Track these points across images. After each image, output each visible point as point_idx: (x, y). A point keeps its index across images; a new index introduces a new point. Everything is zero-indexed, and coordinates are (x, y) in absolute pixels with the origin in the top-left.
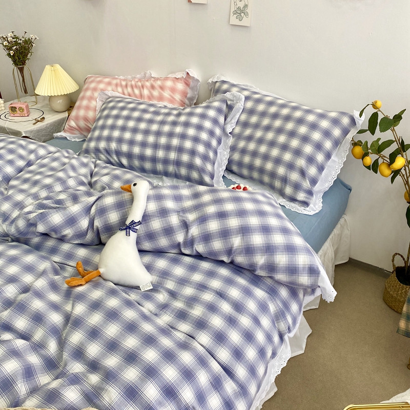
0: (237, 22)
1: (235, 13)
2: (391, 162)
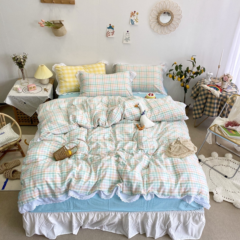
0: (126, 42)
1: (125, 39)
2: (181, 76)
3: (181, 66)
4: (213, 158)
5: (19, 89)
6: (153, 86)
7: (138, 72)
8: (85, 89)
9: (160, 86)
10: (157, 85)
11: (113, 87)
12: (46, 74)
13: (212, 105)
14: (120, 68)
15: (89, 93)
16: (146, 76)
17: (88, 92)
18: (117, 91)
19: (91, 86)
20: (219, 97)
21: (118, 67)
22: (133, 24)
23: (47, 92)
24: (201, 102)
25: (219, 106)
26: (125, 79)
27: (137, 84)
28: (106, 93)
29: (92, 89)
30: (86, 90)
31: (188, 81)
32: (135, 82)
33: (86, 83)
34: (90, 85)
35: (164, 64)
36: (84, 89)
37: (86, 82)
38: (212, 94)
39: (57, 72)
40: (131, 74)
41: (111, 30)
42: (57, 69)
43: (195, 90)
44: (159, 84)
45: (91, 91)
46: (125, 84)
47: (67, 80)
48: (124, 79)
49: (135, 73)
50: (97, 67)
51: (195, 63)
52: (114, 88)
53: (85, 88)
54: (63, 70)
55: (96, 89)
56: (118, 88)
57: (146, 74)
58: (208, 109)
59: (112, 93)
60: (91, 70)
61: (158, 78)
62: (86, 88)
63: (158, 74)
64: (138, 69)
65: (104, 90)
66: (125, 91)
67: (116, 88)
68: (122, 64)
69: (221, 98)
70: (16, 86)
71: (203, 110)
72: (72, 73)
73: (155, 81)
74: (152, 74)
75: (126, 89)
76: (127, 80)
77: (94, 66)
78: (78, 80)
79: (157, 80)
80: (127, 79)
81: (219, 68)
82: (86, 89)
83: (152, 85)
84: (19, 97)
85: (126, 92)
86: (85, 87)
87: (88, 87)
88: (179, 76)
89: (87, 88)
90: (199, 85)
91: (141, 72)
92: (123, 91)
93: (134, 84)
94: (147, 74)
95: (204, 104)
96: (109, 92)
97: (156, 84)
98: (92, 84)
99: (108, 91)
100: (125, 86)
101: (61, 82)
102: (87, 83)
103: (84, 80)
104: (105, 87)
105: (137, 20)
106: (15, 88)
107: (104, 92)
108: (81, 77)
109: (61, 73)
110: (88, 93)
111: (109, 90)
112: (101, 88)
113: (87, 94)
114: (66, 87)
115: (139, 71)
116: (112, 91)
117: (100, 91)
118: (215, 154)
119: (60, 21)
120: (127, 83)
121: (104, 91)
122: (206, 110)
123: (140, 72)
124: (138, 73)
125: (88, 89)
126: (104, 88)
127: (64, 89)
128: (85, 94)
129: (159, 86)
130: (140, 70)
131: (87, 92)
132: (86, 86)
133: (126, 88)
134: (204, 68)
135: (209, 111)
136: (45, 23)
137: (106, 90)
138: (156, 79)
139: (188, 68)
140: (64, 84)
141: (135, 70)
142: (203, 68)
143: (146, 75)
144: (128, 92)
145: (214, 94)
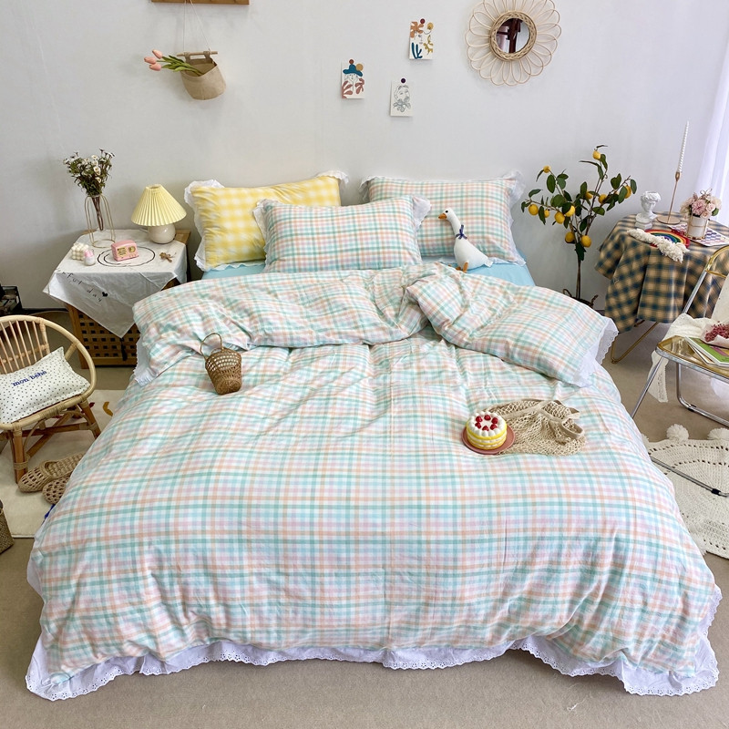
0: (399, 113)
1: (396, 105)
2: (565, 210)
3: (563, 177)
4: (673, 444)
5: (89, 255)
6: (483, 237)
7: (436, 198)
8: (281, 250)
9: (504, 239)
10: (495, 237)
11: (364, 242)
12: (165, 212)
13: (663, 288)
14: (381, 190)
15: (294, 259)
16: (462, 210)
17: (291, 257)
18: (376, 251)
19: (297, 239)
20: (682, 260)
21: (377, 187)
22: (418, 57)
23: (170, 261)
24: (629, 282)
25: (683, 290)
26: (400, 216)
27: (434, 233)
28: (344, 258)
29: (300, 246)
30: (283, 251)
31: (585, 223)
32: (429, 228)
33: (283, 230)
34: (296, 235)
35: (513, 175)
36: (278, 248)
37: (285, 229)
38: (660, 254)
39: (199, 205)
40: (414, 204)
41: (353, 78)
42: (197, 195)
43: (610, 246)
44: (499, 233)
45: (298, 254)
46: (399, 231)
47: (228, 225)
48: (394, 216)
49: (429, 201)
50: (316, 188)
51: (606, 167)
52: (367, 243)
53: (280, 245)
54: (215, 197)
55: (314, 249)
56: (378, 243)
57: (459, 203)
58: (650, 299)
59: (360, 257)
60: (299, 196)
61: (497, 216)
62: (283, 247)
63: (497, 203)
64: (437, 190)
65: (338, 249)
66: (399, 253)
67: (373, 243)
68: (388, 178)
69: (689, 264)
70: (79, 246)
71: (637, 304)
72: (244, 206)
73: (488, 223)
74: (477, 205)
75: (401, 246)
76: (405, 222)
77: (307, 185)
78: (261, 225)
79: (492, 220)
80: (404, 217)
81: (677, 179)
82: (285, 248)
83: (480, 235)
84: (89, 277)
85: (402, 255)
86: (282, 242)
87: (290, 243)
88: (560, 209)
89: (287, 245)
90: (619, 231)
91: (446, 198)
92: (394, 253)
93: (424, 233)
94: (464, 203)
95: (639, 287)
96: (352, 255)
97: (492, 234)
98: (302, 234)
99: (349, 253)
100: (400, 236)
101: (211, 233)
102: (286, 231)
103: (276, 222)
104: (340, 241)
105: (429, 46)
106: (76, 251)
107: (336, 257)
108: (268, 217)
109: (209, 206)
110: (289, 260)
111: (352, 250)
112: (327, 245)
113: (286, 263)
114: (225, 245)
115: (439, 196)
116: (360, 252)
117: (326, 253)
118: (679, 432)
119: (207, 55)
120: (404, 228)
121: (336, 252)
122: (644, 305)
123: (441, 198)
124: (436, 203)
125: (290, 247)
126: (338, 244)
127: (219, 253)
128: (281, 263)
129: (499, 238)
130: (442, 194)
131: (286, 258)
132: (284, 239)
133: (403, 243)
134: (633, 182)
135: (655, 307)
136: (162, 59)
137: (344, 248)
138: (490, 217)
139: (584, 186)
140: (218, 238)
141: (426, 195)
142: (629, 182)
143: (462, 205)
144: (408, 256)
145: (668, 253)
